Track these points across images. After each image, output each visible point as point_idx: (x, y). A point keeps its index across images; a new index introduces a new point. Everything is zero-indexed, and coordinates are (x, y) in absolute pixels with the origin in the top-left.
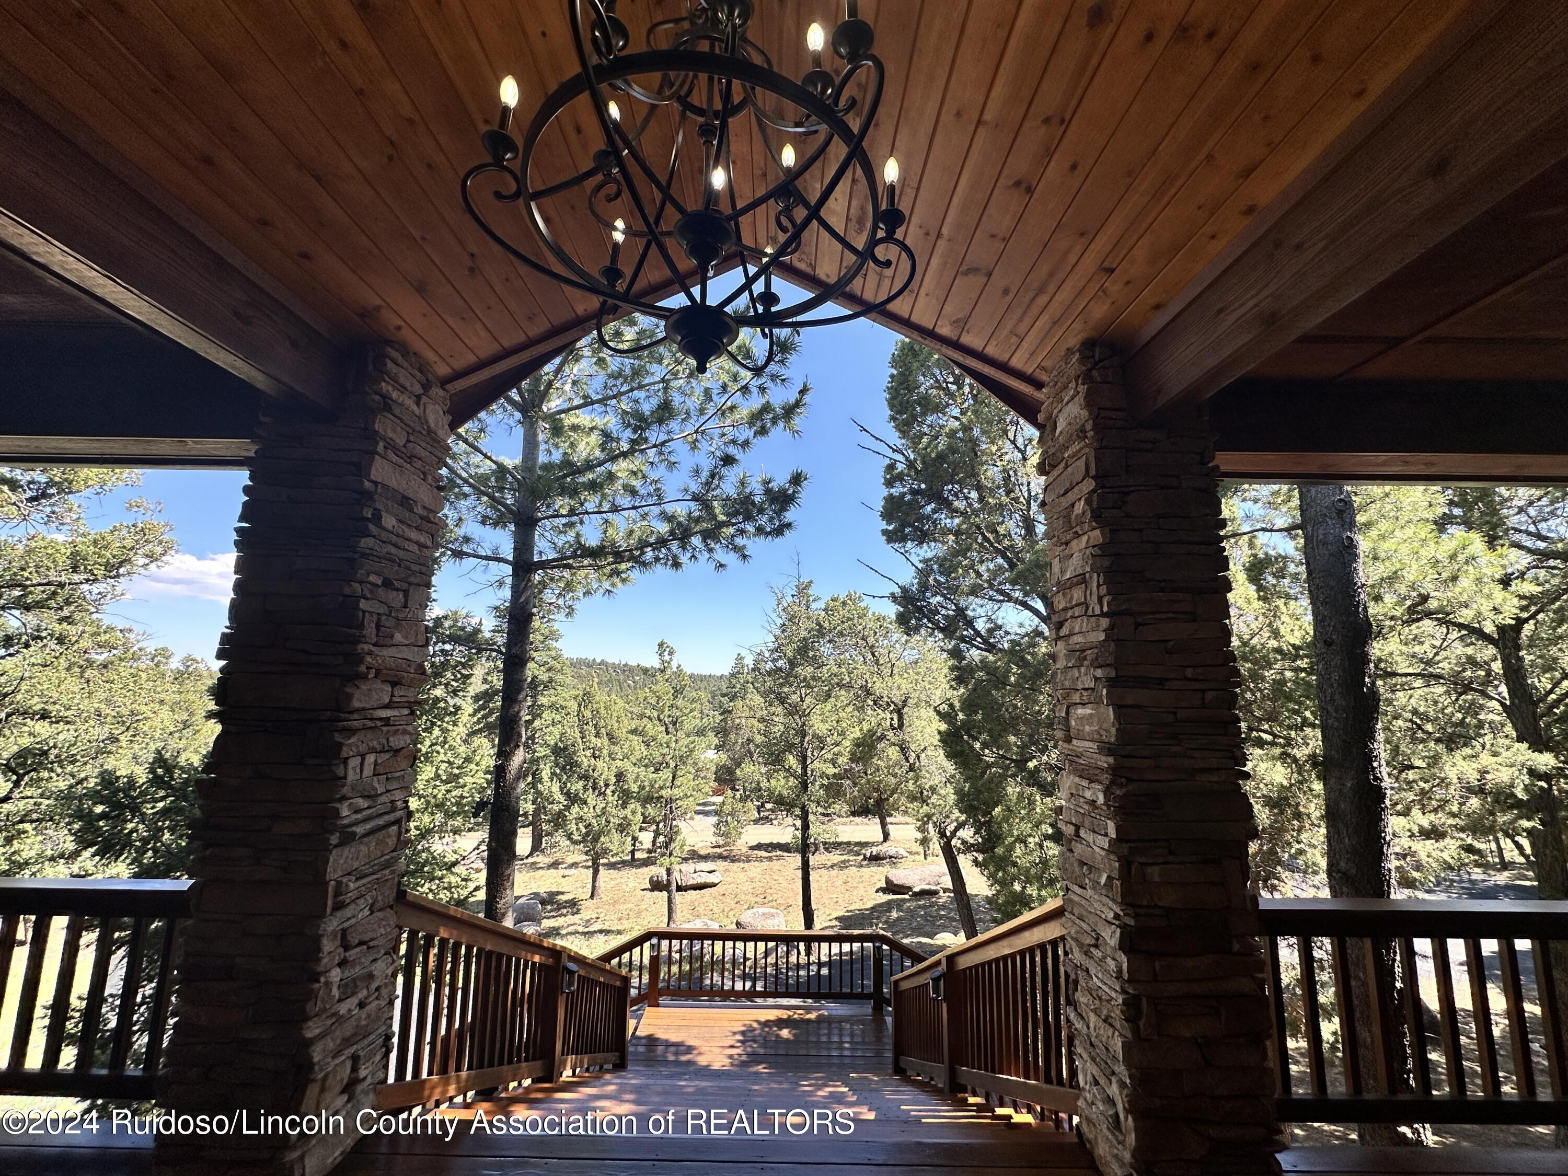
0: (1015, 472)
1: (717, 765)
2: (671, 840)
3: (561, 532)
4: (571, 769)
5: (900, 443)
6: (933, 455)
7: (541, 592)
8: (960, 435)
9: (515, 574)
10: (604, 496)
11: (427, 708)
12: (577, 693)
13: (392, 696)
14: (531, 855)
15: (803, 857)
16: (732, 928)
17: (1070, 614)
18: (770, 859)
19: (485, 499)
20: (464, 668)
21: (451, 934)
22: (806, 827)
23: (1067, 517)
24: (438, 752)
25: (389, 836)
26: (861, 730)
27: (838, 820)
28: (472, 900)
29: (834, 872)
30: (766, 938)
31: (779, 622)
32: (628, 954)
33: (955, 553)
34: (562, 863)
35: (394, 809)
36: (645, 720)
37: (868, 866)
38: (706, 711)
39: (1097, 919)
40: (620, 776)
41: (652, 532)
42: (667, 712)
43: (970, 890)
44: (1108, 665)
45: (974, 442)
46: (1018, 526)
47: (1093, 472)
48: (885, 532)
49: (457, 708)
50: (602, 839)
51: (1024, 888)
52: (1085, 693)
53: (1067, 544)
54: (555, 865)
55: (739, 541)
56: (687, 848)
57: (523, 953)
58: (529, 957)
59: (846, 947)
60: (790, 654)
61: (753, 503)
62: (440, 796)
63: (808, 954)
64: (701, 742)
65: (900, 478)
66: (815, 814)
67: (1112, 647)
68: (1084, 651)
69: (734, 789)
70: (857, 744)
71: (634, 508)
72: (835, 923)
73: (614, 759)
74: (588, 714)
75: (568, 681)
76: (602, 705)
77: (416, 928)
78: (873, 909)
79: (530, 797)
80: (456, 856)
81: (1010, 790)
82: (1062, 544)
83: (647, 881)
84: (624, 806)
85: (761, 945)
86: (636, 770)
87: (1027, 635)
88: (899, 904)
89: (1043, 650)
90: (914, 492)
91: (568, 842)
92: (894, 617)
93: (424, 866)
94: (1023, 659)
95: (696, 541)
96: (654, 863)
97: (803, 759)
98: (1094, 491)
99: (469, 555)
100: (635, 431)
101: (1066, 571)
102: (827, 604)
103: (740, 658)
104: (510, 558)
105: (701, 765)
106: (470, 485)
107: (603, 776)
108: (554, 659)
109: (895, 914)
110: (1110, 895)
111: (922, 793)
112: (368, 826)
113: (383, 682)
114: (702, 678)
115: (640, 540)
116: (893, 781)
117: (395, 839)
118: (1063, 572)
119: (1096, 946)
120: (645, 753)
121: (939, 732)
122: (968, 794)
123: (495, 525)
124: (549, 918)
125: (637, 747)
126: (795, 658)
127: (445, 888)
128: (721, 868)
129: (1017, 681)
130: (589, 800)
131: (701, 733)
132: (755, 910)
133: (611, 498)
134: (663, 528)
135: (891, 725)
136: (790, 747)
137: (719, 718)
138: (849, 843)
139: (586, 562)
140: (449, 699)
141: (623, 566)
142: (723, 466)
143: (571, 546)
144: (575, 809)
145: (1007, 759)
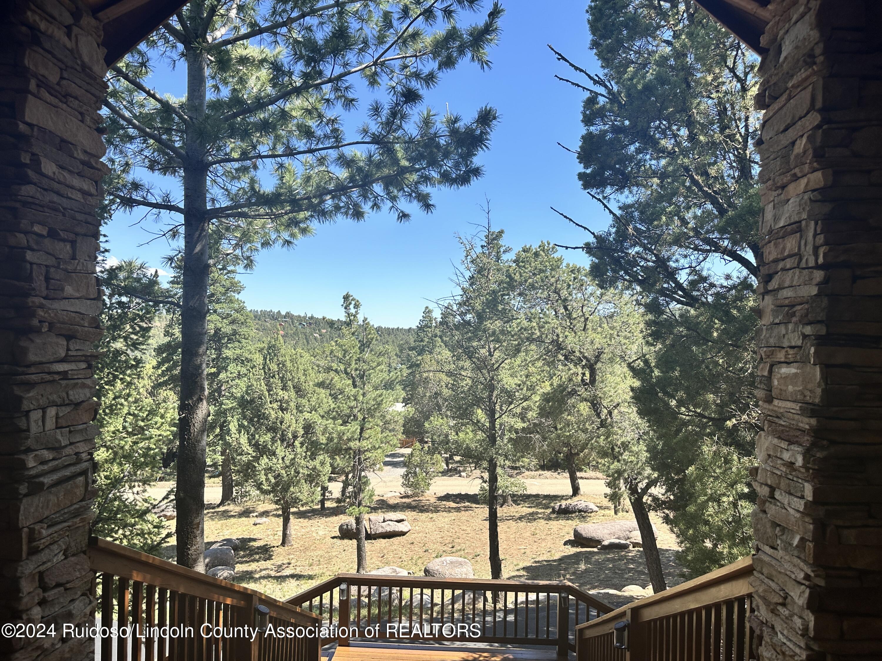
0: (732, 105)
1: (405, 417)
2: (361, 490)
3: (234, 178)
4: (258, 421)
5: (601, 73)
6: (640, 87)
7: (217, 242)
8: (672, 62)
9: (188, 223)
10: (278, 138)
11: (108, 361)
12: (262, 345)
13: (68, 350)
14: (222, 503)
15: (491, 509)
16: (420, 575)
17: (781, 265)
18: (458, 510)
19: (151, 141)
20: (142, 321)
21: (144, 578)
22: (493, 479)
23: (786, 157)
24: (122, 405)
25: (77, 487)
26: (551, 385)
27: (527, 473)
28: (164, 545)
29: (522, 524)
30: (453, 586)
31: (468, 274)
32: (318, 598)
33: (660, 198)
34: (253, 512)
35: (79, 461)
36: (332, 374)
37: (557, 519)
38: (394, 365)
39: (787, 579)
40: (308, 428)
41: (331, 179)
42: (353, 366)
43: (660, 544)
44: (819, 322)
45: (689, 71)
46: (732, 167)
47: (819, 104)
48: (581, 176)
49: (139, 362)
50: (292, 489)
51: (715, 546)
52: (791, 352)
53: (783, 187)
54: (246, 513)
55: (425, 189)
56: (376, 498)
57: (216, 596)
58: (221, 599)
59: (532, 596)
60: (478, 307)
61: (438, 146)
62: (127, 447)
63: (495, 601)
64: (388, 396)
65: (601, 114)
66: (503, 467)
67: (825, 301)
68: (793, 306)
69: (422, 442)
70: (546, 398)
71: (311, 151)
72: (522, 573)
73: (301, 412)
74: (274, 367)
75: (252, 334)
76: (288, 358)
77: (110, 572)
78: (562, 560)
79: (219, 448)
80: (146, 505)
81: (705, 448)
82: (777, 188)
83: (337, 529)
84: (313, 457)
85: (448, 593)
86: (325, 422)
87: (734, 287)
88: (587, 557)
89: (751, 303)
90: (616, 130)
91: (258, 492)
92: (588, 268)
93: (116, 513)
94: (727, 313)
95: (378, 188)
96: (343, 513)
97: (491, 414)
98: (818, 127)
99: (139, 203)
100: (308, 64)
101: (780, 219)
102: (518, 255)
103: (428, 312)
104: (182, 205)
105: (388, 417)
106: (135, 127)
107: (291, 429)
108: (237, 311)
109: (582, 567)
110: (802, 556)
111: (613, 449)
112: (55, 477)
113: (59, 335)
114: (389, 332)
115: (318, 186)
116: (583, 436)
117: (82, 489)
118: (776, 219)
119: (784, 605)
120: (333, 406)
121: (632, 389)
122: (662, 452)
123: (165, 170)
124: (241, 563)
125: (325, 400)
126: (484, 311)
127: (138, 534)
128: (410, 518)
129: (719, 336)
130: (278, 452)
131: (389, 386)
132: (443, 559)
133: (285, 141)
134: (343, 174)
135: (583, 380)
136: (478, 402)
137: (406, 372)
138: (537, 496)
139: (262, 211)
140: (129, 352)
141: (302, 215)
142: (406, 102)
143: (245, 193)
144: (264, 461)
145: (705, 417)
